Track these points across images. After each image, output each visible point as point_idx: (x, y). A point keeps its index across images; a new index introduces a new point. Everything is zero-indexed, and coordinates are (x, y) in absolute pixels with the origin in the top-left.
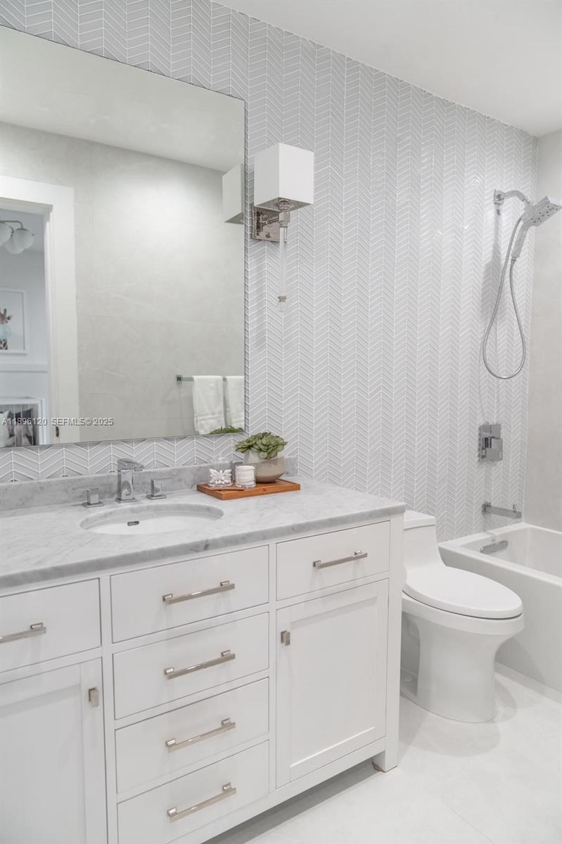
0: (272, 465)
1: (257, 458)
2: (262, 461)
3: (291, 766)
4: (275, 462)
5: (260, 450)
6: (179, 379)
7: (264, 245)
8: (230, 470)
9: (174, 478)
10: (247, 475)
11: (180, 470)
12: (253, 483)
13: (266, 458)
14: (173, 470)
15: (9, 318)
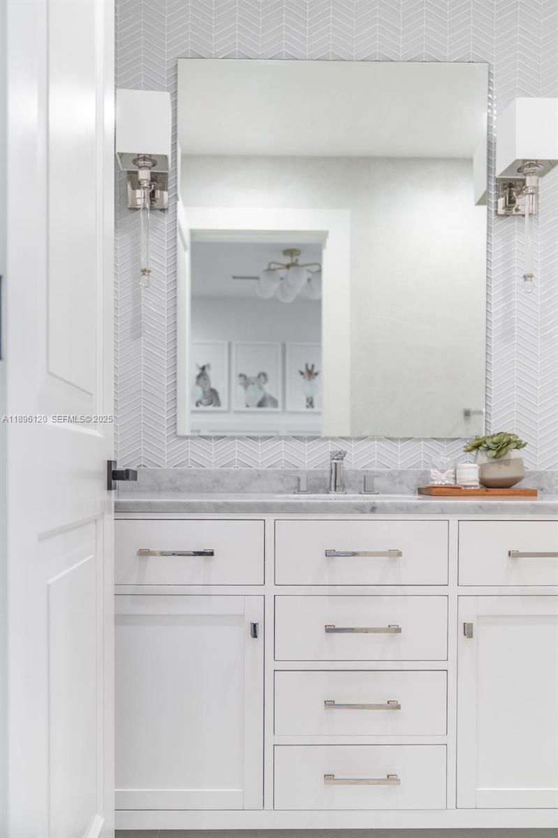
0: (503, 465)
1: (486, 458)
2: (491, 461)
3: (478, 789)
4: (507, 463)
5: (489, 449)
6: (467, 414)
7: (514, 221)
8: (452, 470)
9: (396, 479)
10: (470, 474)
11: (401, 472)
12: (477, 484)
13: (495, 457)
14: (394, 471)
15: (316, 374)
